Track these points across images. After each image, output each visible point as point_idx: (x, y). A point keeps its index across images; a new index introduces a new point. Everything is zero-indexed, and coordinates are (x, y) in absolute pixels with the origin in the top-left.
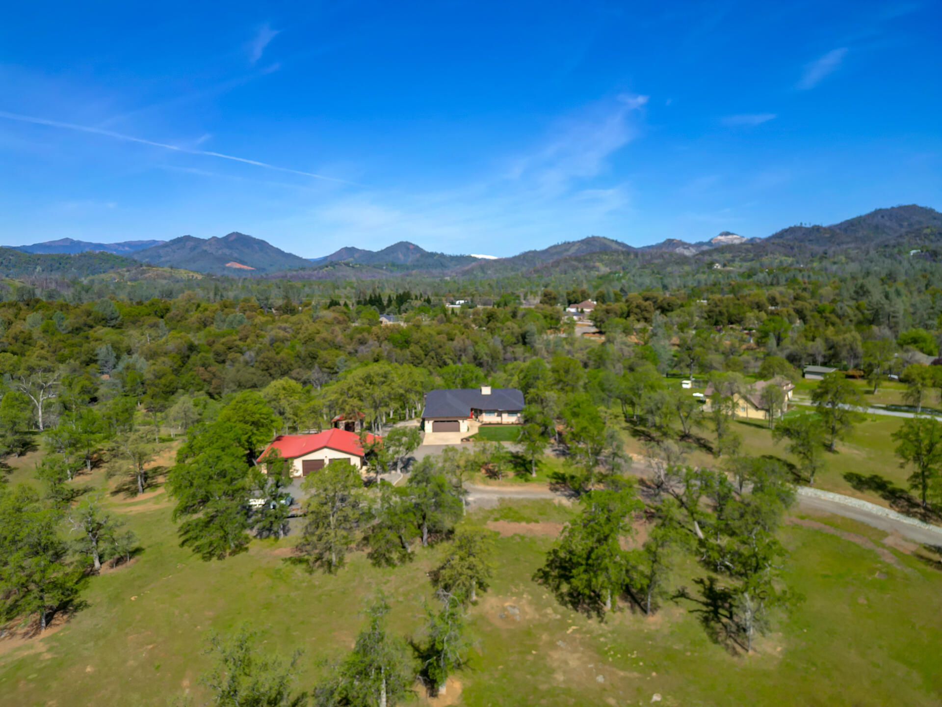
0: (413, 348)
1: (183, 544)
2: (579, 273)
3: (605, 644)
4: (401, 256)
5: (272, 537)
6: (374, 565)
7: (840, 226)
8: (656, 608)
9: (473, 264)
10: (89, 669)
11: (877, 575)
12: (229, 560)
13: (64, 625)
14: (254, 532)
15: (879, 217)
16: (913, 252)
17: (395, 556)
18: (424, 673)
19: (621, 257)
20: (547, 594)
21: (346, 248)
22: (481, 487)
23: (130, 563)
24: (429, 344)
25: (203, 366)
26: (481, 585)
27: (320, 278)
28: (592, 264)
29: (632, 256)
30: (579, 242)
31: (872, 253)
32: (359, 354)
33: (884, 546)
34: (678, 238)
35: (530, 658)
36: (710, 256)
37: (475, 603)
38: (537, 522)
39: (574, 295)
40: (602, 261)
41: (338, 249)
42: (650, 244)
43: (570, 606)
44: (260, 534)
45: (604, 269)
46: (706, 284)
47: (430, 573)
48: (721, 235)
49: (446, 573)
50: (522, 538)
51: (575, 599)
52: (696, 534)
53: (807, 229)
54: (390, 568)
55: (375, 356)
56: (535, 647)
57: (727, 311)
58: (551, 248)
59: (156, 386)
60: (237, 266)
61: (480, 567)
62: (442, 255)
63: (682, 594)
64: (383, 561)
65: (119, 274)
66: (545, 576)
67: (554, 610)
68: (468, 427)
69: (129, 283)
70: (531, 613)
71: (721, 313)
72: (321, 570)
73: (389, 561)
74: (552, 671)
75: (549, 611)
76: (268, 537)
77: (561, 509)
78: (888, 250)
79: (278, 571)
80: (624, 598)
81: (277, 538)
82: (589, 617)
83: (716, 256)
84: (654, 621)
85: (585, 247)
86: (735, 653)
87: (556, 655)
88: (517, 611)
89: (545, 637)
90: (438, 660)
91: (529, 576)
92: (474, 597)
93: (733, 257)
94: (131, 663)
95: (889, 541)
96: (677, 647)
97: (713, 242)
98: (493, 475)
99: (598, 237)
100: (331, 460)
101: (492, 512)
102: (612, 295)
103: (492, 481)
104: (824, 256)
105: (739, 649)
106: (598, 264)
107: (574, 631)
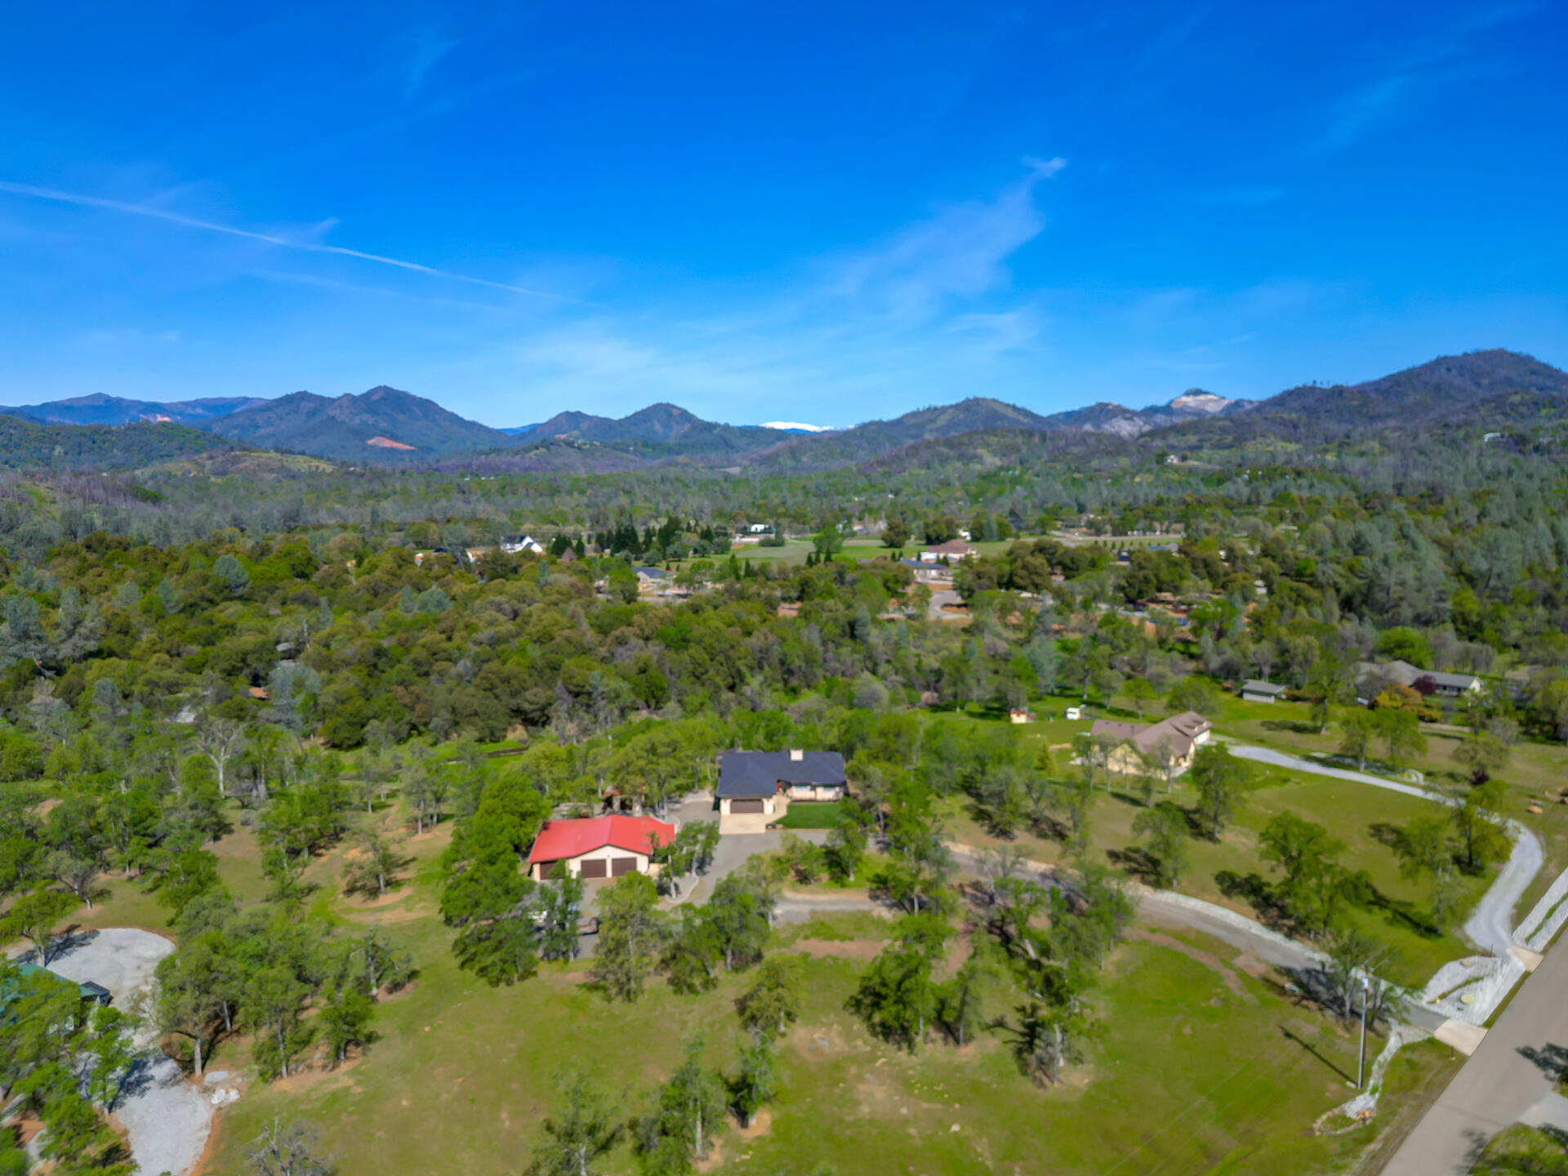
0: (694, 650)
1: (463, 965)
2: (949, 468)
3: (912, 1077)
4: (658, 427)
5: (561, 959)
6: (676, 992)
7: (1376, 386)
8: (969, 1039)
9: (779, 444)
10: (405, 1103)
11: (1212, 1002)
12: (518, 985)
13: (361, 1059)
14: (539, 953)
15: (1443, 370)
16: (1488, 437)
17: (697, 981)
18: (736, 1105)
19: (1019, 440)
20: (858, 1025)
21: (567, 414)
22: (788, 894)
23: (409, 987)
24: (716, 644)
25: (401, 684)
26: (790, 1016)
27: (527, 469)
28: (971, 451)
29: (1036, 439)
30: (952, 407)
31: (1423, 437)
32: (618, 661)
33: (1232, 967)
34: (1115, 402)
35: (837, 1091)
36: (1164, 438)
37: (783, 1035)
38: (851, 939)
39: (936, 527)
40: (988, 445)
41: (554, 415)
42: (1069, 409)
43: (881, 1037)
44: (546, 955)
45: (991, 461)
46: (1146, 501)
47: (736, 1001)
48: (1187, 394)
49: (753, 1004)
50: (835, 959)
51: (886, 1031)
52: (1026, 952)
53: (1323, 391)
54: (692, 996)
55: (641, 664)
56: (843, 1080)
57: (1157, 576)
58: (906, 416)
59: (338, 715)
60: (387, 443)
61: (789, 1000)
62: (727, 427)
63: (1000, 1024)
64: (685, 988)
65: (196, 462)
66: (857, 1004)
67: (865, 1042)
68: (774, 807)
69: (213, 479)
70: (840, 1045)
71: (1146, 580)
72: (619, 998)
73: (691, 988)
74: (858, 1103)
75: (859, 1043)
76: (556, 959)
77: (880, 923)
78: (1448, 432)
79: (574, 999)
80: (938, 1029)
81: (567, 960)
82: (900, 1049)
83: (1173, 440)
84: (967, 1053)
85: (962, 416)
86: (1041, 1085)
87: (862, 1087)
88: (826, 1043)
89: (853, 1070)
90: (750, 1092)
91: (840, 1004)
92: (782, 1028)
93: (1200, 441)
94: (445, 1096)
95: (1240, 961)
96: (985, 1079)
97: (1174, 406)
98: (804, 878)
99: (984, 400)
100: (614, 861)
101: (802, 927)
102: (995, 527)
103: (803, 887)
104: (1344, 443)
105: (1046, 1081)
106: (980, 451)
107: (884, 1064)
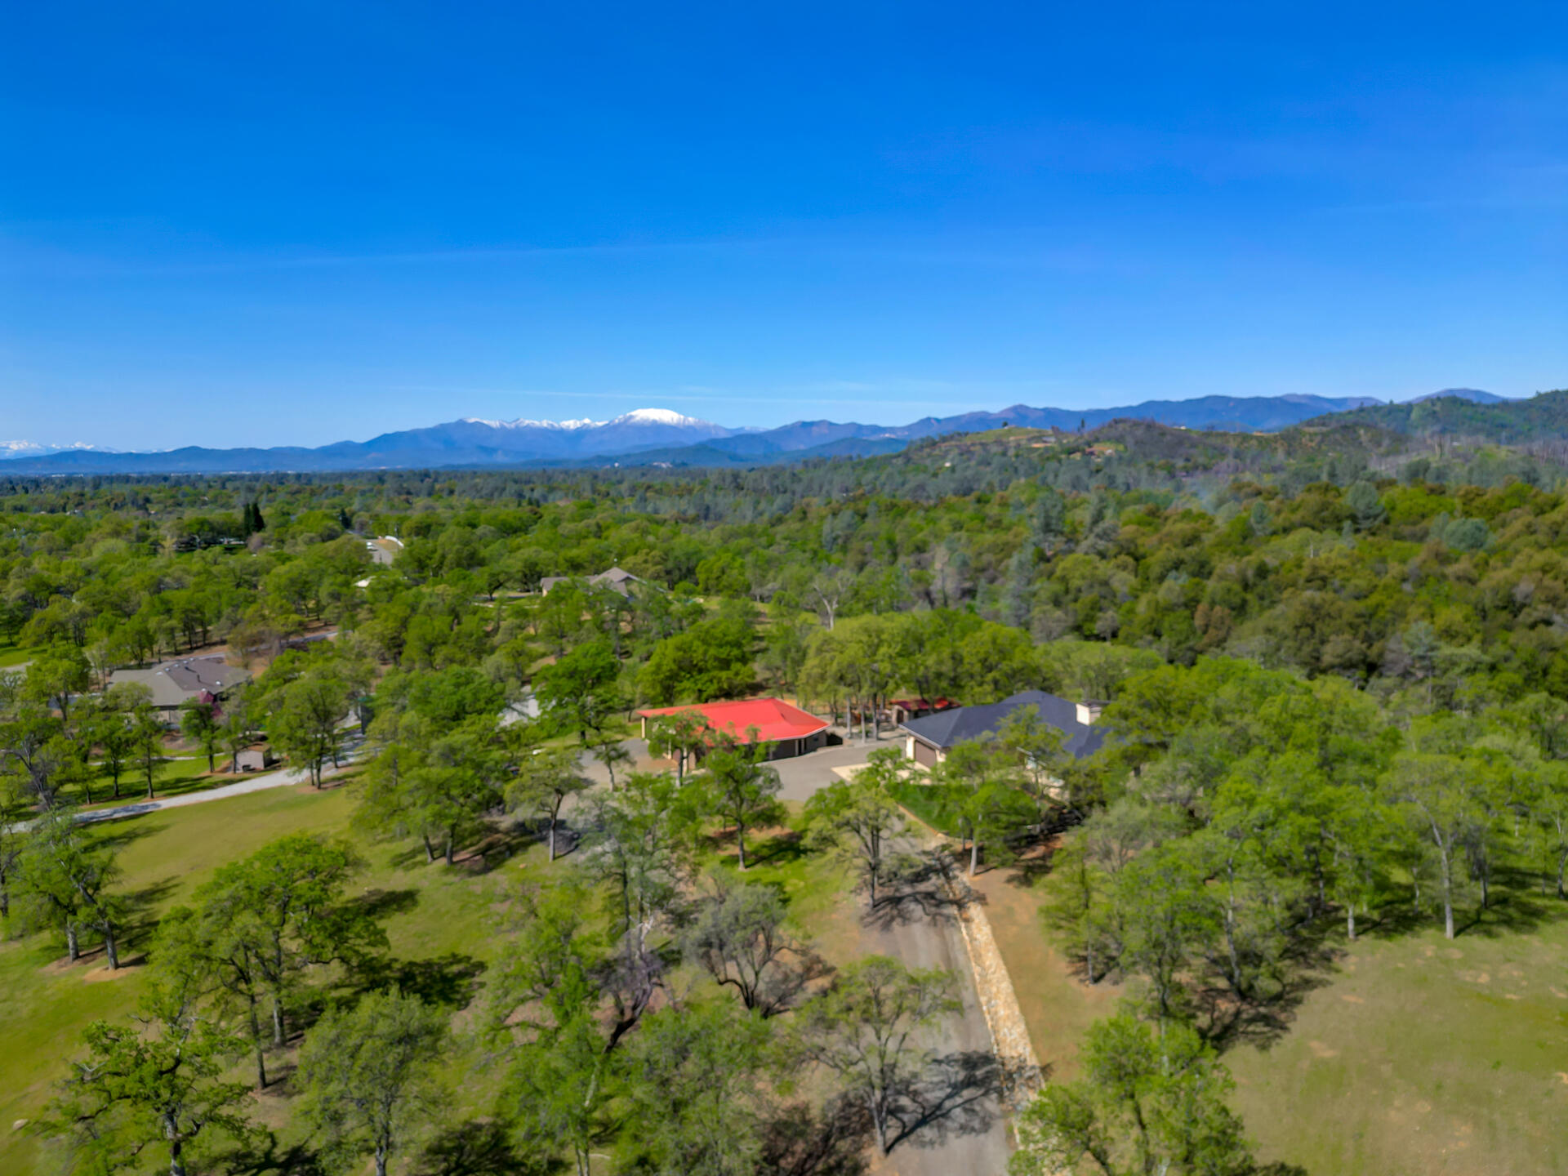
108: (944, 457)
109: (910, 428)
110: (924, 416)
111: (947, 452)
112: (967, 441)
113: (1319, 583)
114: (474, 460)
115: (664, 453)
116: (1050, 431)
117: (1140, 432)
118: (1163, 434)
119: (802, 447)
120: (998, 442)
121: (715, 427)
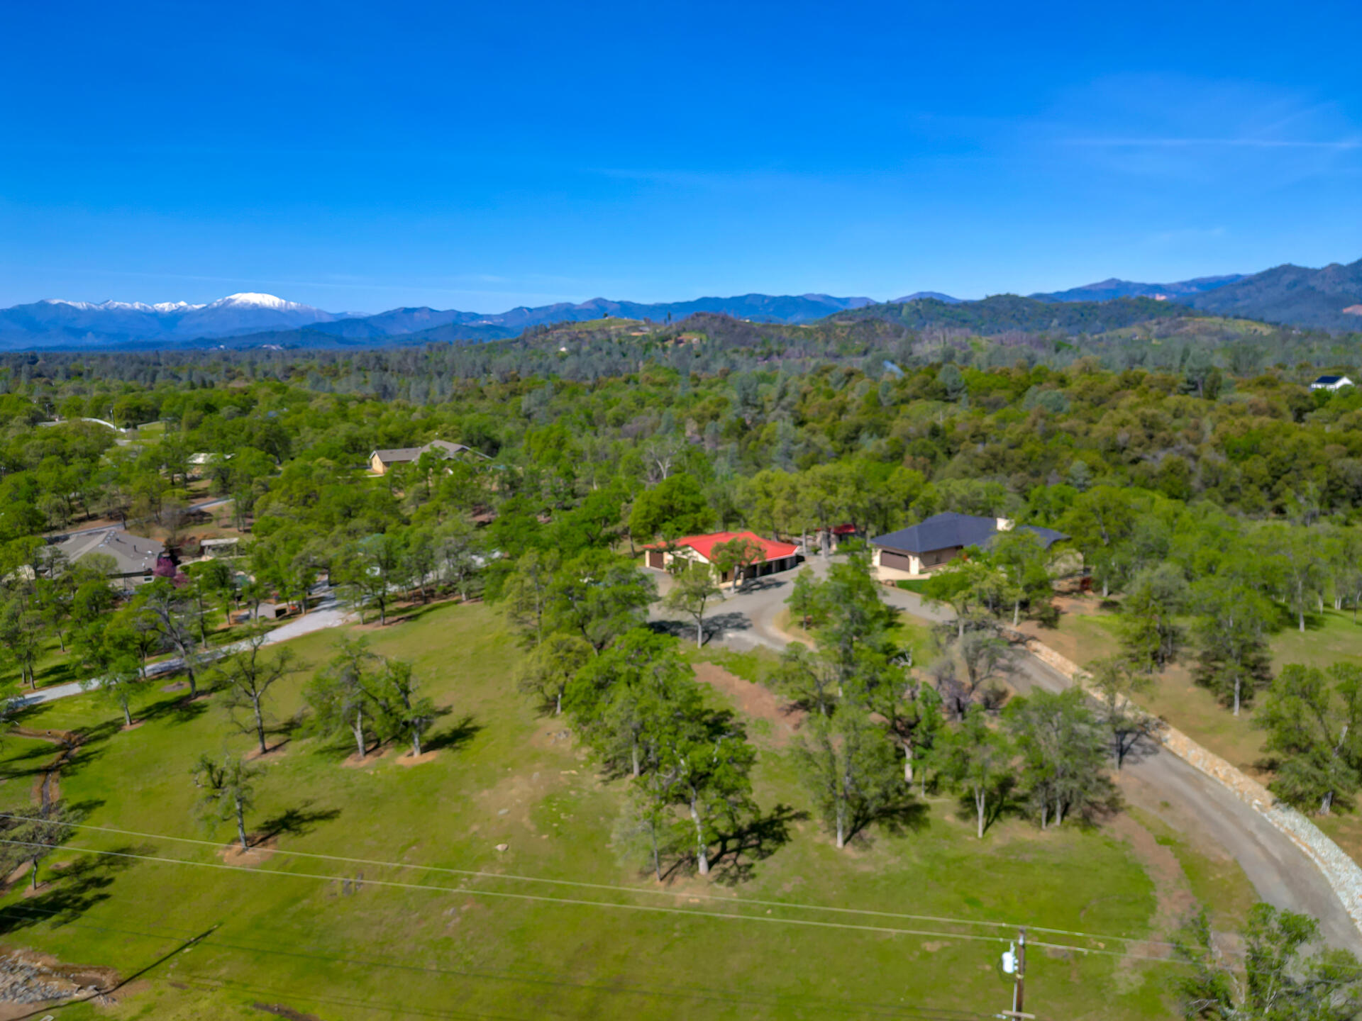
3: (564, 796)
65: (1145, 328)
69: (1154, 342)
87: (516, 780)
89: (539, 765)
107: (567, 775)
108: (557, 342)
109: (505, 315)
110: (517, 306)
111: (558, 339)
112: (576, 329)
113: (980, 438)
114: (61, 341)
115: (272, 335)
116: (643, 322)
117: (717, 324)
118: (734, 326)
119: (405, 331)
120: (601, 330)
121: (319, 311)
